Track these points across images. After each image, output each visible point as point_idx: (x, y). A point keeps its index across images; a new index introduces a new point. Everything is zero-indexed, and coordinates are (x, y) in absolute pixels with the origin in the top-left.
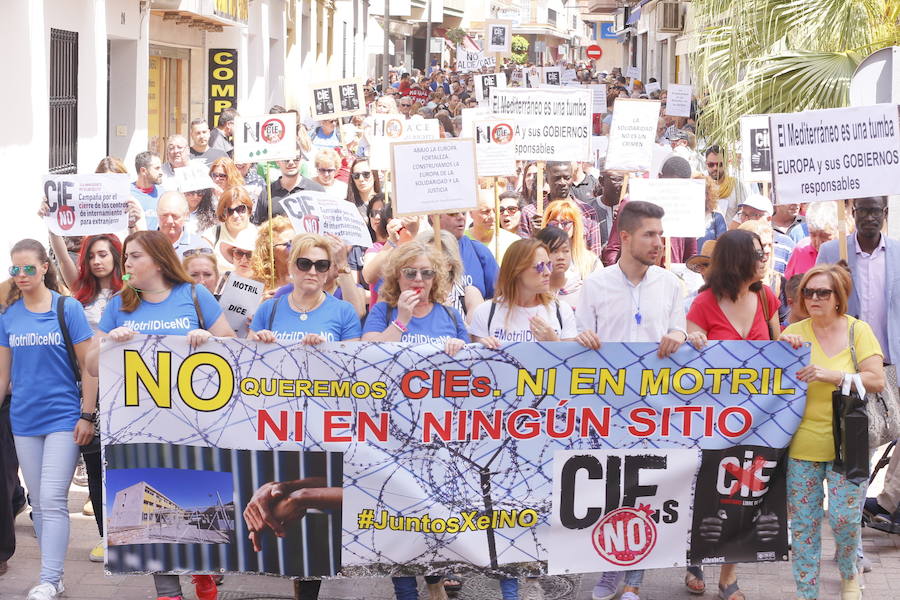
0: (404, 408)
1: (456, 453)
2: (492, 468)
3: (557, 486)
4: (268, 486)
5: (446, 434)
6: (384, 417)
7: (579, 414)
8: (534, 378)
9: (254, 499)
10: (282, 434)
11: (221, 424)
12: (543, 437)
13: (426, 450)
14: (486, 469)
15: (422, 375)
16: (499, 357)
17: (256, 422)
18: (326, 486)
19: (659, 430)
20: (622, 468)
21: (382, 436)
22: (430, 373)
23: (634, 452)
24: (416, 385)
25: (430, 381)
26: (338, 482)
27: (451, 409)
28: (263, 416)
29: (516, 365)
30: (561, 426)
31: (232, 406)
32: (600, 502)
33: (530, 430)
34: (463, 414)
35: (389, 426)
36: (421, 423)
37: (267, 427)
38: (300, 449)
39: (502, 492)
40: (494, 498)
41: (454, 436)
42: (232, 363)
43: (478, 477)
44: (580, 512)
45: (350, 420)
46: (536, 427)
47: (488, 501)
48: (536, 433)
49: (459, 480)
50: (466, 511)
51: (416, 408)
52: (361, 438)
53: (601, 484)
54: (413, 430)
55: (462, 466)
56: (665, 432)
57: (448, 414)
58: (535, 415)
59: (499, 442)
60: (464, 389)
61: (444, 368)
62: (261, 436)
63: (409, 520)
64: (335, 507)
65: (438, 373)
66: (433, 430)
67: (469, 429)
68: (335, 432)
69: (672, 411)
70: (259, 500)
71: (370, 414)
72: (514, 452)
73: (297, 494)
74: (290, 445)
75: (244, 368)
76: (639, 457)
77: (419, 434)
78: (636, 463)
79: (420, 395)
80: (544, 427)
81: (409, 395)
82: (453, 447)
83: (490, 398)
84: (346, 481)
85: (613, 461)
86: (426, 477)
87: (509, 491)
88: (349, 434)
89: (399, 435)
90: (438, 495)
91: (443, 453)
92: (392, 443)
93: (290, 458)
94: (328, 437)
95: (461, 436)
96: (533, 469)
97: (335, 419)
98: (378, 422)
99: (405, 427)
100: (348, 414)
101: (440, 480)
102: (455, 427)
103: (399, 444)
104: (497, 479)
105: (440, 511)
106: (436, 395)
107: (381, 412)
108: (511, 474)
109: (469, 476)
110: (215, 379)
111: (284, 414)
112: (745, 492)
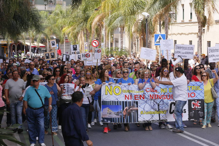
0: (146, 94)
1: (154, 101)
2: (160, 104)
3: (169, 107)
4: (126, 107)
5: (153, 98)
6: (144, 95)
7: (171, 95)
8: (163, 90)
9: (124, 110)
10: (128, 99)
11: (120, 97)
13: (150, 100)
14: (159, 104)
18: (135, 107)
21: (144, 99)
25: (150, 89)
26: (137, 106)
28: (126, 96)
30: (168, 97)
31: (121, 94)
33: (164, 98)
34: (155, 95)
36: (149, 96)
37: (126, 97)
39: (161, 108)
40: (160, 109)
42: (121, 87)
43: (157, 105)
44: (172, 111)
45: (138, 96)
47: (159, 109)
49: (154, 105)
50: (156, 110)
51: (148, 94)
52: (140, 99)
55: (155, 103)
57: (153, 95)
59: (161, 100)
62: (125, 99)
64: (137, 111)
66: (151, 97)
67: (156, 97)
68: (136, 98)
70: (125, 110)
71: (142, 95)
72: (163, 101)
73: (131, 109)
74: (130, 100)
75: (123, 88)
77: (149, 98)
79: (149, 92)
80: (166, 98)
82: (154, 100)
83: (157, 93)
84: (139, 106)
86: (150, 105)
87: (162, 108)
88: (139, 98)
89: (146, 98)
90: (152, 108)
91: (152, 101)
92: (145, 100)
93: (130, 102)
94: (135, 99)
95: (155, 99)
96: (166, 104)
97: (136, 96)
98: (143, 96)
99: (147, 97)
100: (138, 95)
101: (152, 106)
102: (154, 97)
103: (146, 100)
104: (160, 106)
105: (152, 110)
106: (151, 92)
107: (143, 95)
108: (163, 105)
109: (156, 105)
110: (119, 90)
111: (129, 95)
112: (196, 107)
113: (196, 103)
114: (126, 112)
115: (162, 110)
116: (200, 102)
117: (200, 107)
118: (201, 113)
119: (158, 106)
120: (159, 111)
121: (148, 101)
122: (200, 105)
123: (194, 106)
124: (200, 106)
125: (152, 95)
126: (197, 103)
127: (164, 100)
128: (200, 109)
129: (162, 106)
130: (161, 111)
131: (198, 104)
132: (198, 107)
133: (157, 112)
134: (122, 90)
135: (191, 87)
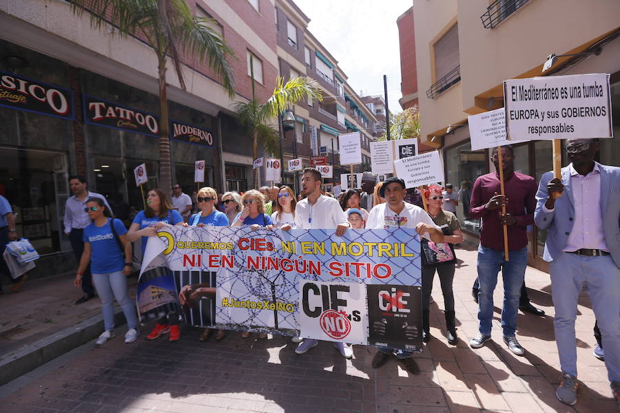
0: (239, 254)
1: (261, 275)
2: (276, 283)
3: (301, 295)
4: (187, 286)
5: (257, 266)
6: (232, 257)
7: (308, 263)
8: (287, 245)
9: (181, 292)
10: (193, 264)
12: (294, 272)
13: (248, 272)
14: (273, 283)
15: (246, 240)
16: (274, 234)
17: (183, 259)
18: (209, 286)
19: (344, 274)
20: (329, 290)
21: (231, 266)
22: (250, 239)
23: (334, 283)
24: (244, 244)
25: (250, 243)
26: (214, 285)
27: (259, 256)
28: (186, 257)
29: (280, 238)
30: (301, 268)
31: (173, 253)
32: (321, 305)
33: (290, 268)
34: (264, 258)
35: (234, 261)
36: (246, 260)
37: (187, 261)
38: (200, 270)
39: (280, 294)
40: (276, 296)
41: (260, 267)
42: (173, 235)
43: (270, 286)
44: (312, 309)
45: (219, 259)
46: (292, 267)
47: (274, 297)
48: (291, 270)
49: (262, 286)
50: (265, 300)
51: (244, 254)
52: (223, 266)
53: (320, 297)
54: (243, 263)
55: (263, 280)
56: (348, 275)
57: (258, 258)
58: (290, 262)
59: (278, 272)
60: (263, 247)
61: (255, 238)
62: (184, 266)
63: (242, 302)
64: (213, 296)
65: (253, 240)
66: (251, 264)
67: (266, 265)
68: (213, 263)
69: (350, 265)
70: (183, 292)
71: (227, 256)
72: (284, 277)
73: (198, 290)
74: (196, 269)
76: (336, 286)
77: (246, 265)
78: (335, 289)
79: (247, 248)
80: (294, 267)
81: (242, 248)
82: (260, 272)
83: (273, 252)
85: (324, 288)
86: (249, 284)
87: (282, 294)
88: (219, 264)
89: (238, 265)
90: (253, 292)
91: (255, 274)
92: (235, 269)
93: (195, 274)
94: (210, 266)
95: (263, 268)
96: (292, 286)
97: (213, 258)
98: (230, 260)
99: (240, 262)
100: (218, 256)
101: (254, 286)
102: (260, 263)
103: (238, 269)
104: (277, 288)
105: (254, 299)
106: (252, 249)
107: (230, 255)
108: (283, 287)
109: (266, 285)
110: (167, 242)
111: (194, 256)
112: (394, 309)
113: (394, 295)
114: (185, 299)
115: (282, 301)
116: (408, 295)
117: (408, 311)
118: (409, 328)
119: (273, 287)
120: (274, 302)
121: (242, 274)
122: (405, 303)
123: (388, 304)
124: (405, 307)
125: (254, 258)
126: (397, 297)
127: (287, 273)
128: (406, 316)
129: (281, 291)
130: (280, 305)
131: (400, 300)
132: (400, 310)
133: (269, 304)
134: (176, 243)
135: (375, 244)
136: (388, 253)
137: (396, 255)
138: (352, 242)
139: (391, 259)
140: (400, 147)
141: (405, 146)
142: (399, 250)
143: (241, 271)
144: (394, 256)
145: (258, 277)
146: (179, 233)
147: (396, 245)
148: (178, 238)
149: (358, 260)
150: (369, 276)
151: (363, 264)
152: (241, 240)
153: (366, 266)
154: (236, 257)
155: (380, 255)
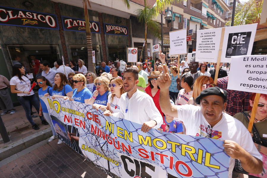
0: (87, 121)
1: (97, 139)
5: (95, 132)
8: (109, 125)
10: (69, 121)
13: (91, 134)
14: (102, 148)
15: (90, 114)
17: (64, 117)
18: (76, 136)
21: (84, 127)
22: (92, 114)
23: (143, 161)
24: (89, 116)
25: (92, 116)
30: (117, 145)
31: (60, 113)
33: (110, 142)
34: (98, 129)
35: (85, 125)
36: (91, 126)
37: (66, 119)
38: (72, 125)
42: (60, 103)
48: (111, 144)
51: (90, 122)
52: (81, 127)
54: (89, 128)
56: (153, 159)
57: (96, 126)
58: (110, 138)
61: (94, 113)
62: (65, 121)
63: (92, 149)
64: (77, 142)
66: (93, 130)
69: (155, 153)
71: (82, 121)
72: (107, 146)
73: (72, 136)
76: (145, 163)
79: (90, 119)
81: (88, 118)
82: (96, 137)
86: (91, 143)
88: (79, 125)
89: (87, 128)
91: (94, 137)
92: (86, 130)
94: (76, 124)
95: (98, 135)
96: (113, 153)
97: (76, 120)
98: (83, 123)
99: (88, 126)
100: (78, 120)
102: (97, 131)
104: (105, 151)
106: (93, 120)
107: (84, 121)
109: (99, 147)
110: (57, 107)
111: (69, 116)
121: (88, 134)
125: (94, 126)
130: (110, 159)
134: (61, 108)
135: (179, 144)
136: (191, 155)
137: (200, 161)
138: (157, 138)
139: (193, 162)
140: (231, 35)
141: (237, 34)
142: (204, 158)
143: (88, 132)
144: (196, 161)
145: (95, 140)
146: (62, 102)
147: (201, 152)
148: (62, 104)
149: (161, 152)
150: (171, 167)
151: (167, 156)
152: (88, 113)
153: (169, 158)
154: (86, 123)
155: (183, 154)
